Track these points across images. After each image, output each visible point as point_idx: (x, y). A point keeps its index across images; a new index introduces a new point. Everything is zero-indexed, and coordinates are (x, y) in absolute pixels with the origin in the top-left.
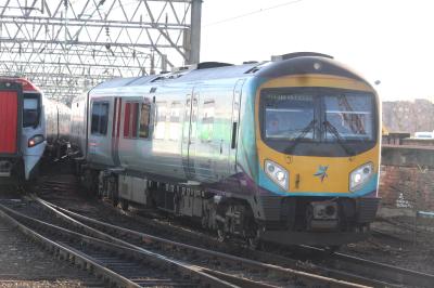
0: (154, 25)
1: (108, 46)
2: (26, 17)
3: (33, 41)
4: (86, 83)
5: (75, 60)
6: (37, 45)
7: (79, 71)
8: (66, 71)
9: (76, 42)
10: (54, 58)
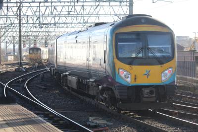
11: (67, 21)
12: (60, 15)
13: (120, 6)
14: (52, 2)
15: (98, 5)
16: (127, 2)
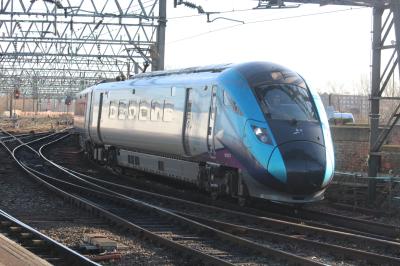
0: (131, 42)
1: (99, 57)
2: (42, 37)
3: (47, 54)
4: (82, 83)
5: (74, 67)
6: (49, 57)
7: (77, 75)
8: (68, 75)
9: (76, 55)
10: (61, 66)
11: (38, 51)
12: (26, 38)
13: (140, 25)
14: (12, 14)
15: (101, 22)
16: (153, 18)
